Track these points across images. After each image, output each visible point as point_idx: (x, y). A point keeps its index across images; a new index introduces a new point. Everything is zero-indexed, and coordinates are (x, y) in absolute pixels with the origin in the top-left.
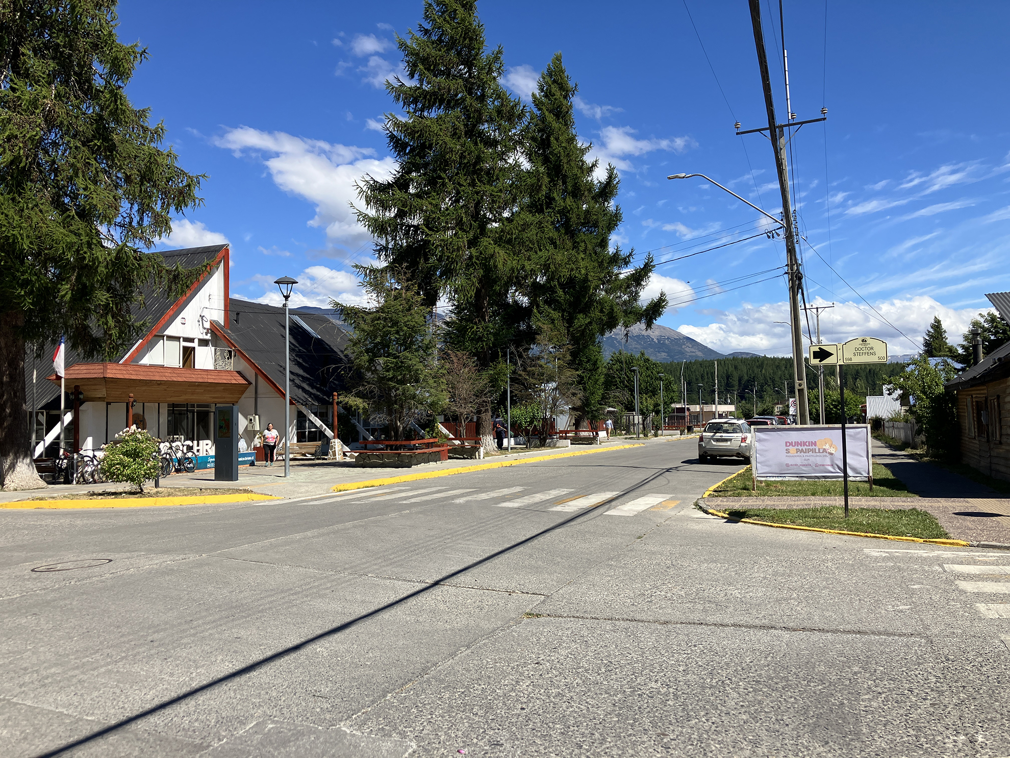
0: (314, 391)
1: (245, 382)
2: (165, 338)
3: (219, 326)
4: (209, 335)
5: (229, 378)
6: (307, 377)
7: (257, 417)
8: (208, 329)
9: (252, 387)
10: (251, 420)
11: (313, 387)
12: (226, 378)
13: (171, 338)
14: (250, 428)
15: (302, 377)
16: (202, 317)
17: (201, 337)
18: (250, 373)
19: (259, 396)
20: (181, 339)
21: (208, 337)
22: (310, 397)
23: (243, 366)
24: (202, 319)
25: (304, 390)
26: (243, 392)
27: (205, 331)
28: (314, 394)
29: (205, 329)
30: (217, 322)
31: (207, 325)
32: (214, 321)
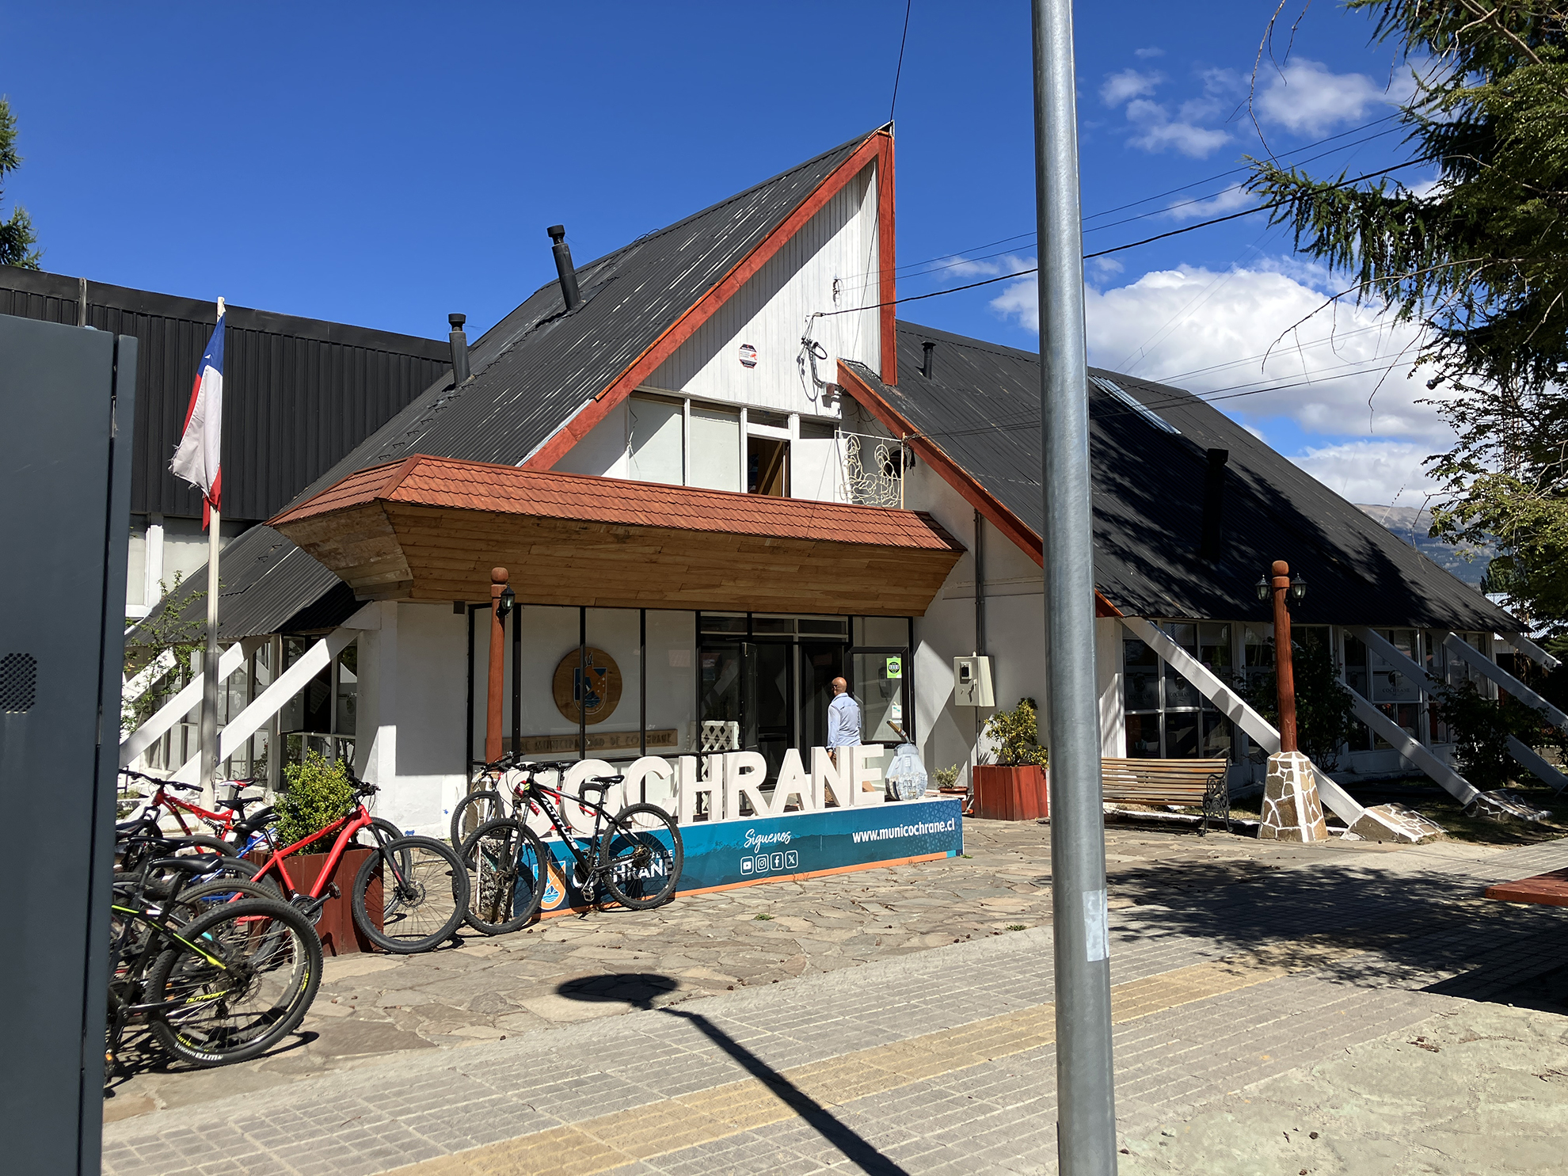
0: (1177, 572)
1: (940, 544)
2: (687, 405)
3: (864, 376)
4: (836, 405)
5: (891, 529)
6: (1150, 531)
7: (984, 661)
8: (830, 387)
9: (966, 563)
10: (964, 671)
11: (1172, 559)
12: (878, 528)
13: (706, 407)
14: (962, 701)
15: (1135, 526)
16: (810, 345)
17: (810, 410)
18: (959, 515)
19: (989, 590)
20: (744, 414)
21: (833, 411)
22: (1169, 590)
23: (938, 493)
24: (812, 355)
25: (1141, 564)
26: (938, 580)
27: (822, 392)
28: (1181, 583)
29: (819, 384)
30: (860, 367)
31: (829, 375)
32: (852, 363)
